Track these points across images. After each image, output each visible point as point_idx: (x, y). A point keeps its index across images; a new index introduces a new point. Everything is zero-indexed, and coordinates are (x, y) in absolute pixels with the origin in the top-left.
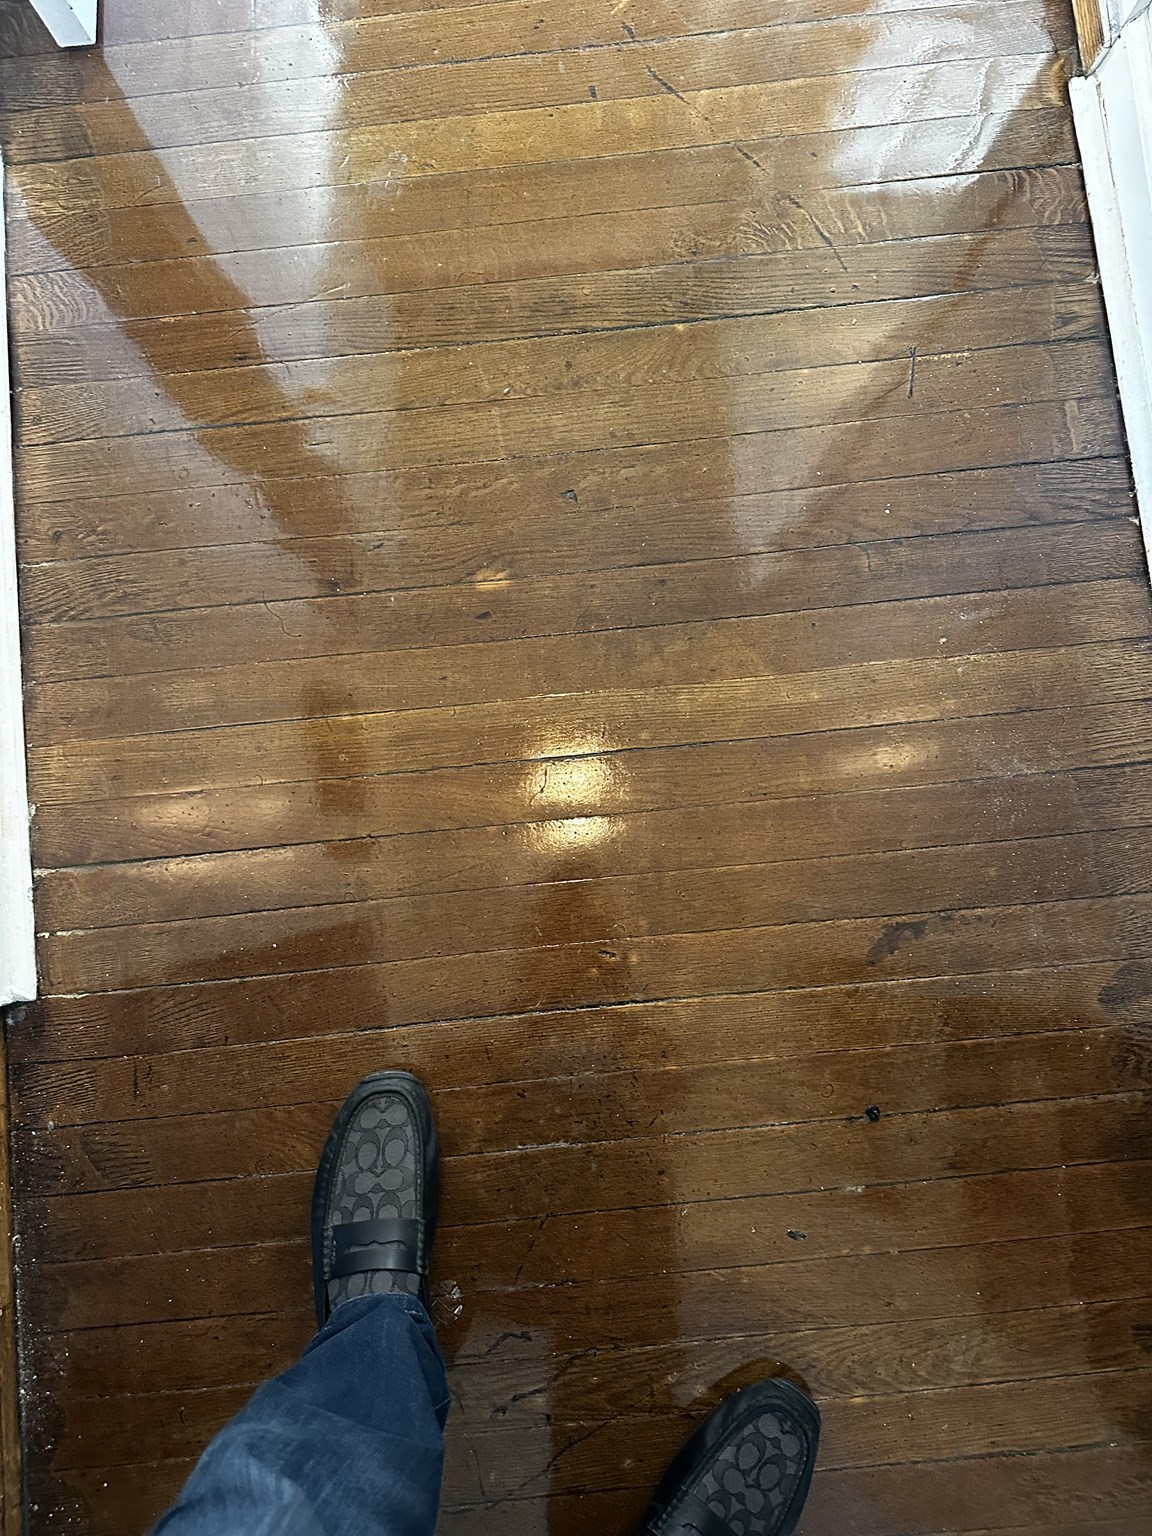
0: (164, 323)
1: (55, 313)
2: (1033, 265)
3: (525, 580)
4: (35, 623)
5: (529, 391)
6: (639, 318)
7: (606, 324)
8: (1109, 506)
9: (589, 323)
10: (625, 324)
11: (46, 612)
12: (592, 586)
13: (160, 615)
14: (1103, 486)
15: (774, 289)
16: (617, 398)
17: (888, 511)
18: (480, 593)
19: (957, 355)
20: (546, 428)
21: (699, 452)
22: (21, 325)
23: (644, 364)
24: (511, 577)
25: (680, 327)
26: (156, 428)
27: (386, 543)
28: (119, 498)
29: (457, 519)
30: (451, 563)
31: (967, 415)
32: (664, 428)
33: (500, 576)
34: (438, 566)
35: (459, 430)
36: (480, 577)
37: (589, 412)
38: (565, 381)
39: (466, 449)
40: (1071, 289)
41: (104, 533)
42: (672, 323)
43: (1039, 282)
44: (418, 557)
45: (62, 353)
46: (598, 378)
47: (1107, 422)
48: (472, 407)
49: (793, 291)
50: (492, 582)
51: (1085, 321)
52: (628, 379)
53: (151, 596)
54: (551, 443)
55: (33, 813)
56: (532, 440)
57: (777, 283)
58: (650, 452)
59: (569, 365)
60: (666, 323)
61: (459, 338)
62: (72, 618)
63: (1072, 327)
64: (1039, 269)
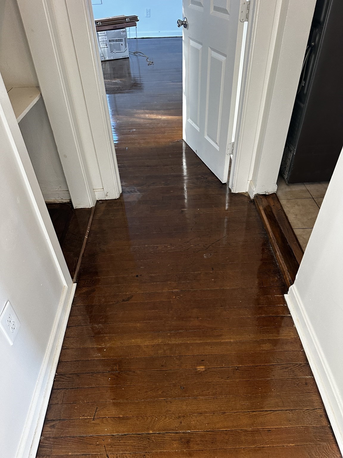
0: (293, 444)
2: (56, 443)
3: (193, 368)
4: (306, 364)
5: (191, 416)
6: (162, 435)
7: (170, 434)
8: (61, 378)
9: (175, 435)
10: (166, 434)
11: (303, 366)
12: (178, 366)
13: (276, 364)
14: (60, 382)
15: (125, 442)
16: (169, 412)
17: (110, 379)
18: (203, 366)
19: (83, 418)
20: (187, 405)
21: (150, 396)
23: (161, 421)
24: (196, 369)
25: (151, 432)
26: (288, 411)
27: (226, 378)
28: (293, 392)
29: (209, 383)
30: (211, 373)
31: (85, 401)
32: (158, 403)
33: (199, 369)
34: (214, 372)
35: (210, 406)
36: (204, 369)
37: (177, 409)
38: (182, 418)
39: (207, 401)
40: (49, 435)
41: (295, 384)
42: (153, 434)
43: (56, 438)
44: (218, 375)
45: (320, 436)
46: (173, 418)
47: (53, 398)
48: (206, 412)
49: (120, 441)
50: (201, 368)
51: (49, 425)
52: (166, 417)
53: (280, 368)
54: (186, 401)
55: (294, 325)
56: (191, 402)
57: (123, 443)
58: (162, 397)
59: (181, 423)
60: (155, 433)
61: (210, 433)
62: (297, 364)
63: (52, 424)
64: (54, 442)
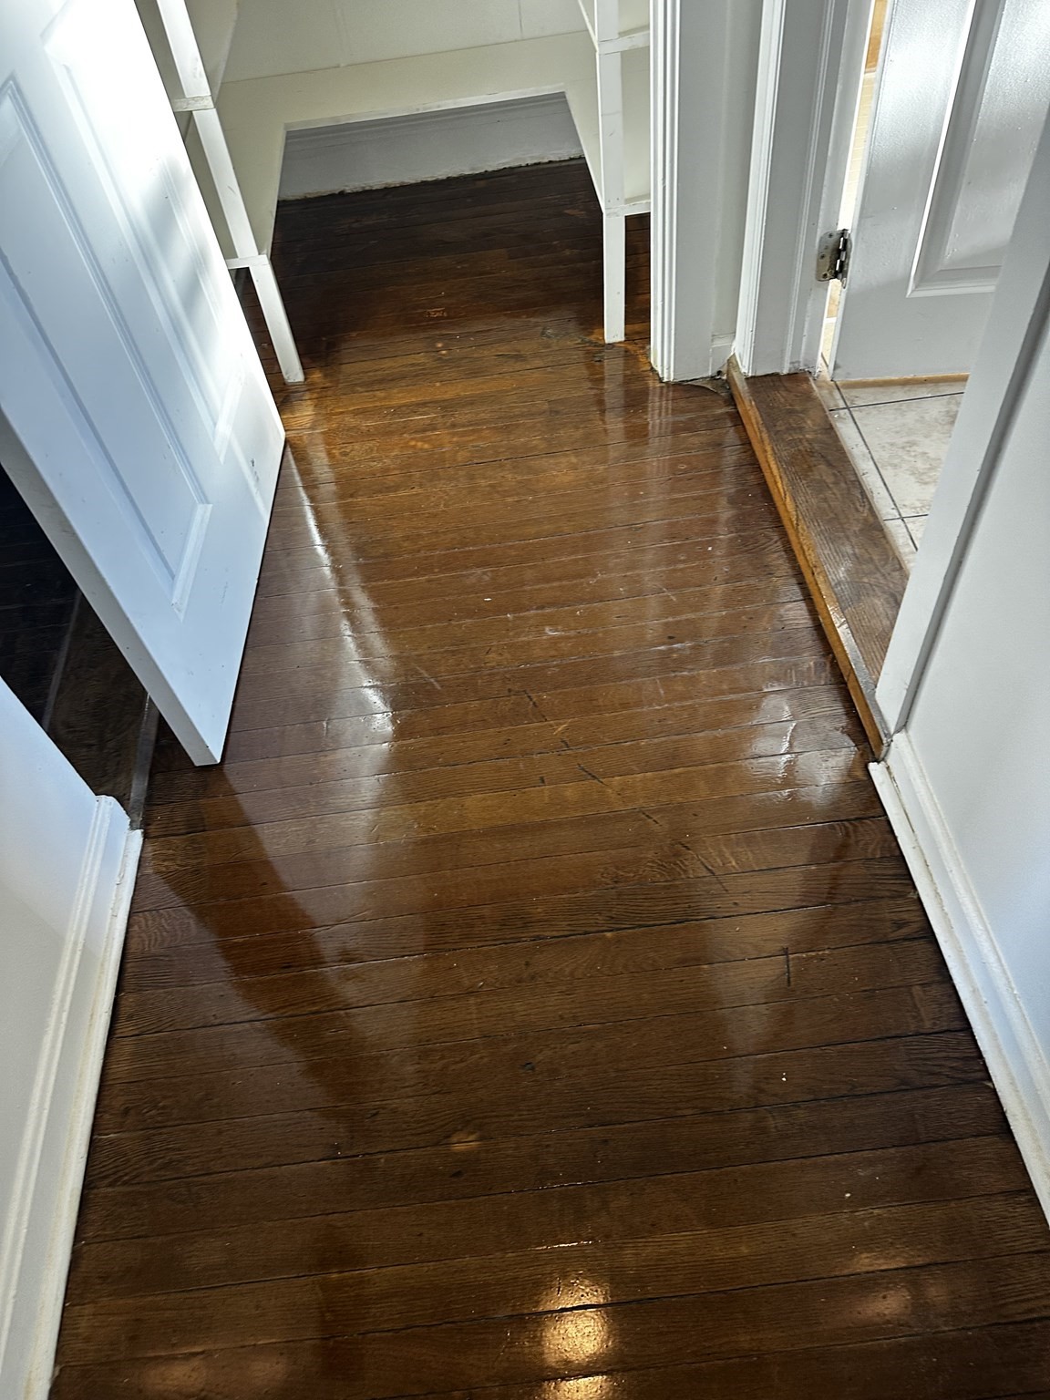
0: (236, 943)
1: (159, 939)
2: (866, 886)
3: (492, 1141)
4: (94, 1188)
5: (497, 985)
6: (579, 928)
7: (555, 934)
8: (965, 1072)
9: (541, 933)
10: (566, 933)
11: (105, 1177)
12: (548, 1146)
13: (196, 1179)
14: (957, 1055)
15: (674, 906)
16: (564, 988)
17: (784, 1079)
18: (455, 1153)
19: (820, 953)
20: (511, 1013)
21: (629, 1030)
22: (133, 946)
23: (584, 962)
24: (480, 1139)
25: (609, 934)
26: (217, 1021)
27: (382, 1111)
28: (179, 1079)
29: (439, 1089)
30: (433, 1127)
31: (836, 999)
32: (600, 1012)
33: (471, 1138)
34: (420, 1130)
35: (444, 1016)
36: (454, 1139)
37: (542, 1000)
38: (525, 976)
39: (448, 1031)
40: (898, 902)
41: (164, 1107)
42: (603, 931)
43: (873, 898)
44: (406, 1123)
45: (159, 966)
46: (550, 974)
47: (949, 1002)
48: (453, 997)
49: (690, 907)
50: (464, 1144)
51: (915, 926)
52: (572, 974)
53: (190, 1162)
54: (513, 1025)
55: (57, 1373)
56: (500, 1022)
57: (678, 901)
58: (589, 1031)
59: (527, 964)
60: (598, 932)
61: (447, 946)
62: (125, 1183)
63: (904, 931)
64: (872, 889)
